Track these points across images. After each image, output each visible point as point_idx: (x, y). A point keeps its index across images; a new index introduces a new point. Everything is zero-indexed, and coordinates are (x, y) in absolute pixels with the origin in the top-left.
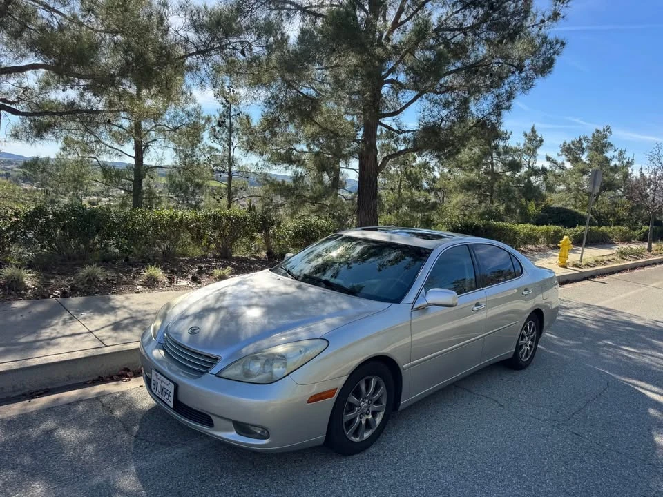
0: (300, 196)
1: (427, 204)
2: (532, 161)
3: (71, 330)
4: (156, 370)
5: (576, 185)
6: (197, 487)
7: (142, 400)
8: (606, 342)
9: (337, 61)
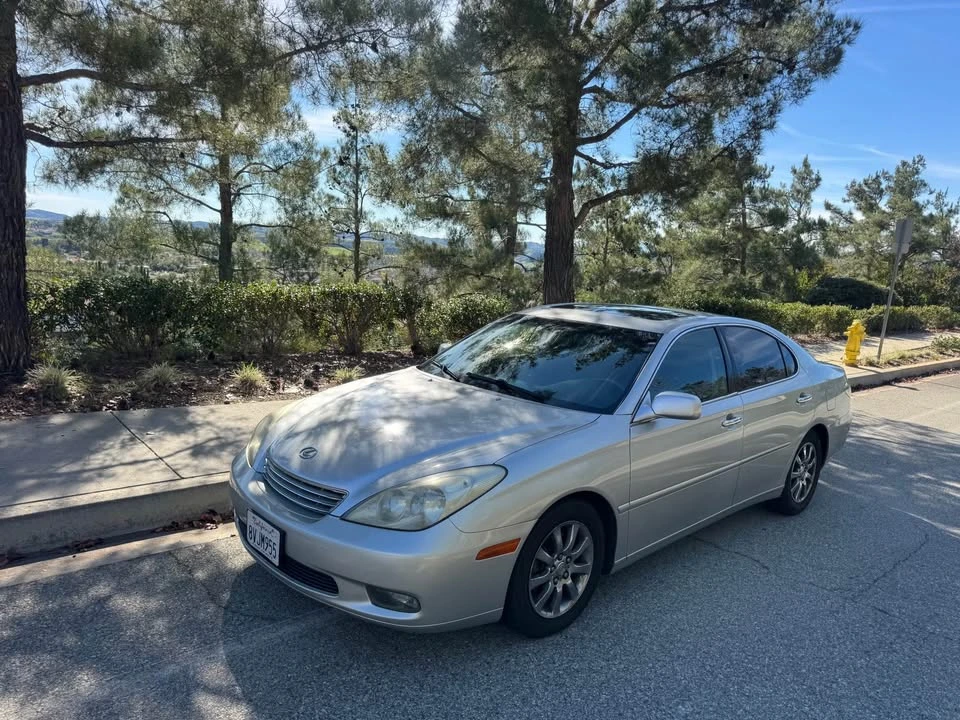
0: (459, 266)
1: (646, 276)
2: (804, 209)
3: (132, 456)
4: (254, 512)
5: (870, 246)
6: (315, 681)
7: (235, 555)
8: (921, 475)
9: (513, 62)
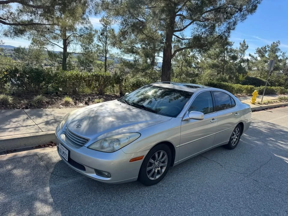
0: (137, 68)
1: (194, 74)
2: (243, 56)
3: (26, 124)
5: (262, 68)
6: (77, 198)
8: (271, 139)
9: (155, 5)
